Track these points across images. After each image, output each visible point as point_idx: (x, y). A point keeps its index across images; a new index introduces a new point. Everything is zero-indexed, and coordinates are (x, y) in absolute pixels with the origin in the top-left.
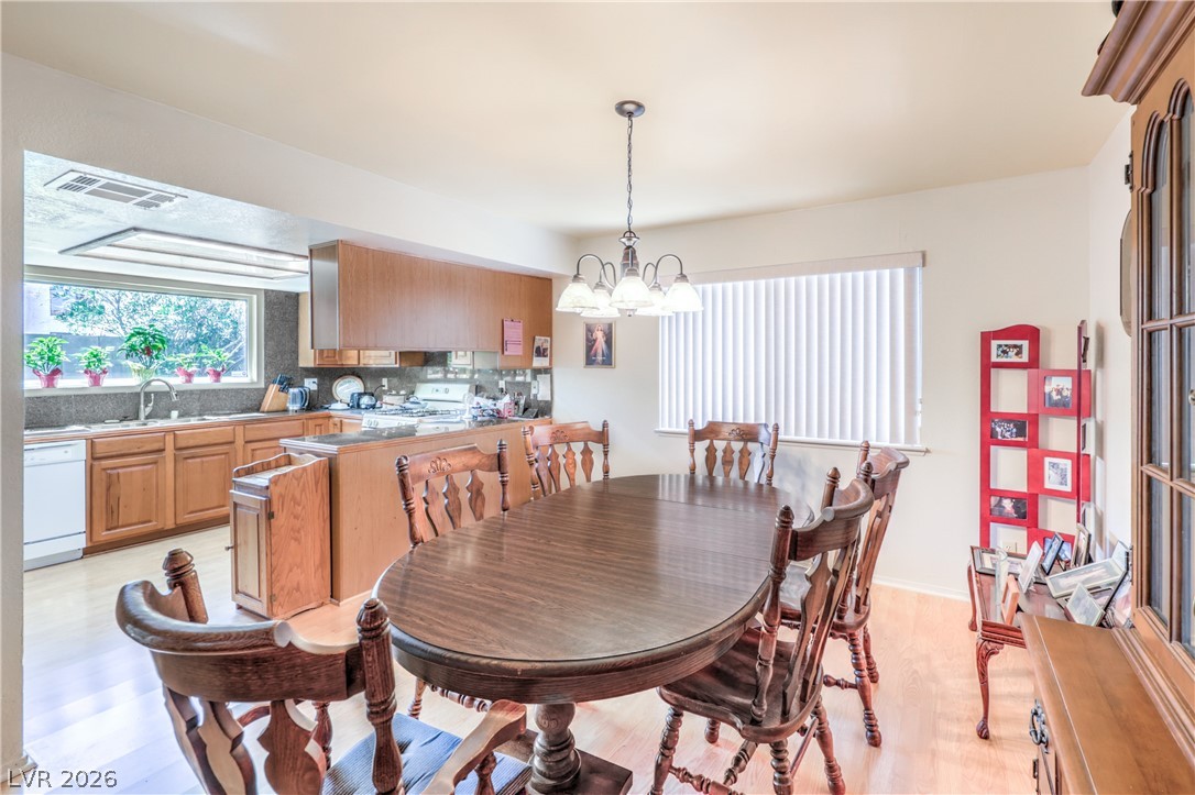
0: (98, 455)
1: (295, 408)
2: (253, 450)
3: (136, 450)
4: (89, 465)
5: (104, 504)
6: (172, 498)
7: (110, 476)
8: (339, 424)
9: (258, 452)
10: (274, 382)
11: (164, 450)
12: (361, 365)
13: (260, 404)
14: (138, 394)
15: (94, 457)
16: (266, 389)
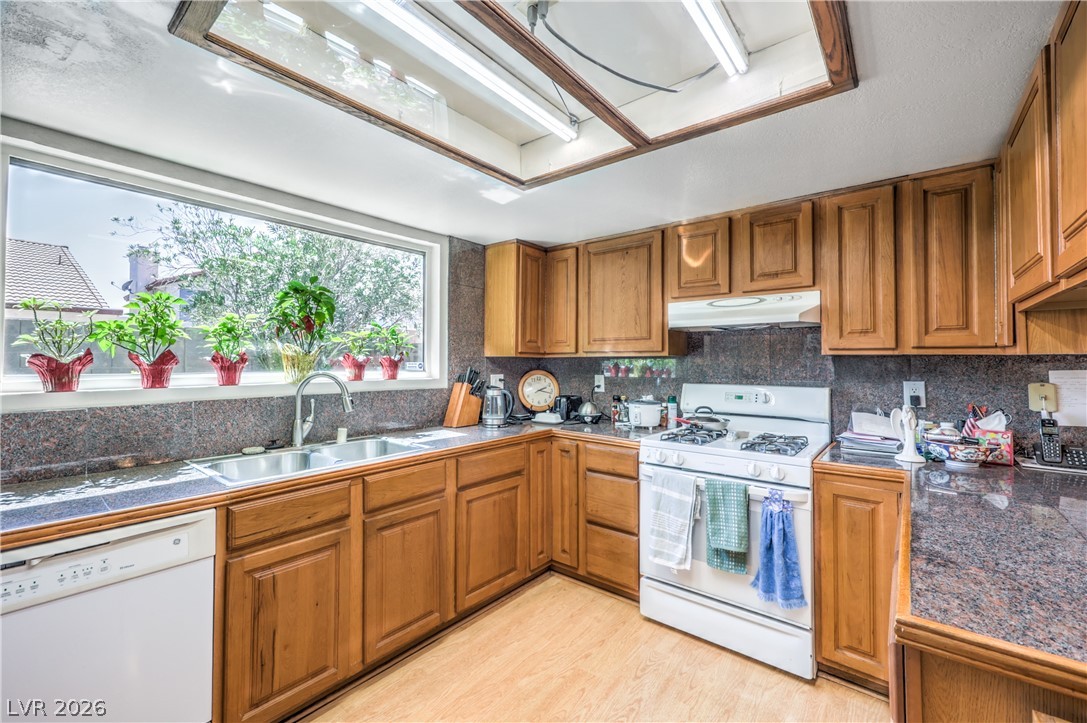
0: (239, 542)
1: (496, 422)
2: (469, 502)
3: (304, 523)
4: (220, 564)
5: (248, 652)
6: (359, 611)
7: (258, 585)
8: (574, 452)
9: (475, 505)
10: (460, 379)
11: (348, 516)
12: (581, 354)
13: (444, 414)
14: (291, 400)
15: (231, 546)
16: (450, 390)
